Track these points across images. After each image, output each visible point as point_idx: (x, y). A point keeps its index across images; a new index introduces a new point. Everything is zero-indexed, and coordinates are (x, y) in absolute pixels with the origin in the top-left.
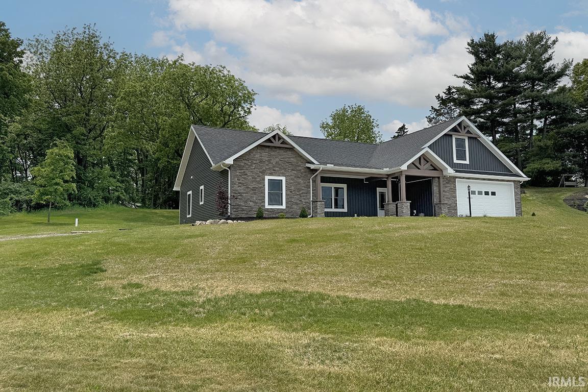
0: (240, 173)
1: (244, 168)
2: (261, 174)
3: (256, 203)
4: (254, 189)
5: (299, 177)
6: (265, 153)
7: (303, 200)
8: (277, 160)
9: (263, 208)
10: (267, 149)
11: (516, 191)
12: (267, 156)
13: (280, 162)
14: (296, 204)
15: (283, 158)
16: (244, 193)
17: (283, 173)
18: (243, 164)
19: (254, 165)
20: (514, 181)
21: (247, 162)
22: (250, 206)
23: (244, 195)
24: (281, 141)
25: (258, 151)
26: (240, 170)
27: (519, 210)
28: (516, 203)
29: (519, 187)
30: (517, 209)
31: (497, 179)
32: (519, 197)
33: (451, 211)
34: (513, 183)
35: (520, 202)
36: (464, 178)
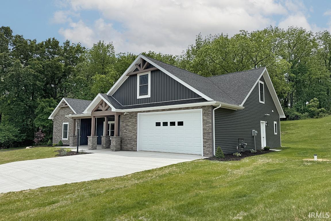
3: (59, 137)
4: (59, 130)
17: (68, 120)
20: (203, 107)
27: (208, 142)
28: (204, 134)
29: (210, 114)
30: (206, 140)
31: (179, 108)
32: (210, 126)
33: (131, 142)
34: (201, 110)
35: (211, 133)
36: (144, 112)
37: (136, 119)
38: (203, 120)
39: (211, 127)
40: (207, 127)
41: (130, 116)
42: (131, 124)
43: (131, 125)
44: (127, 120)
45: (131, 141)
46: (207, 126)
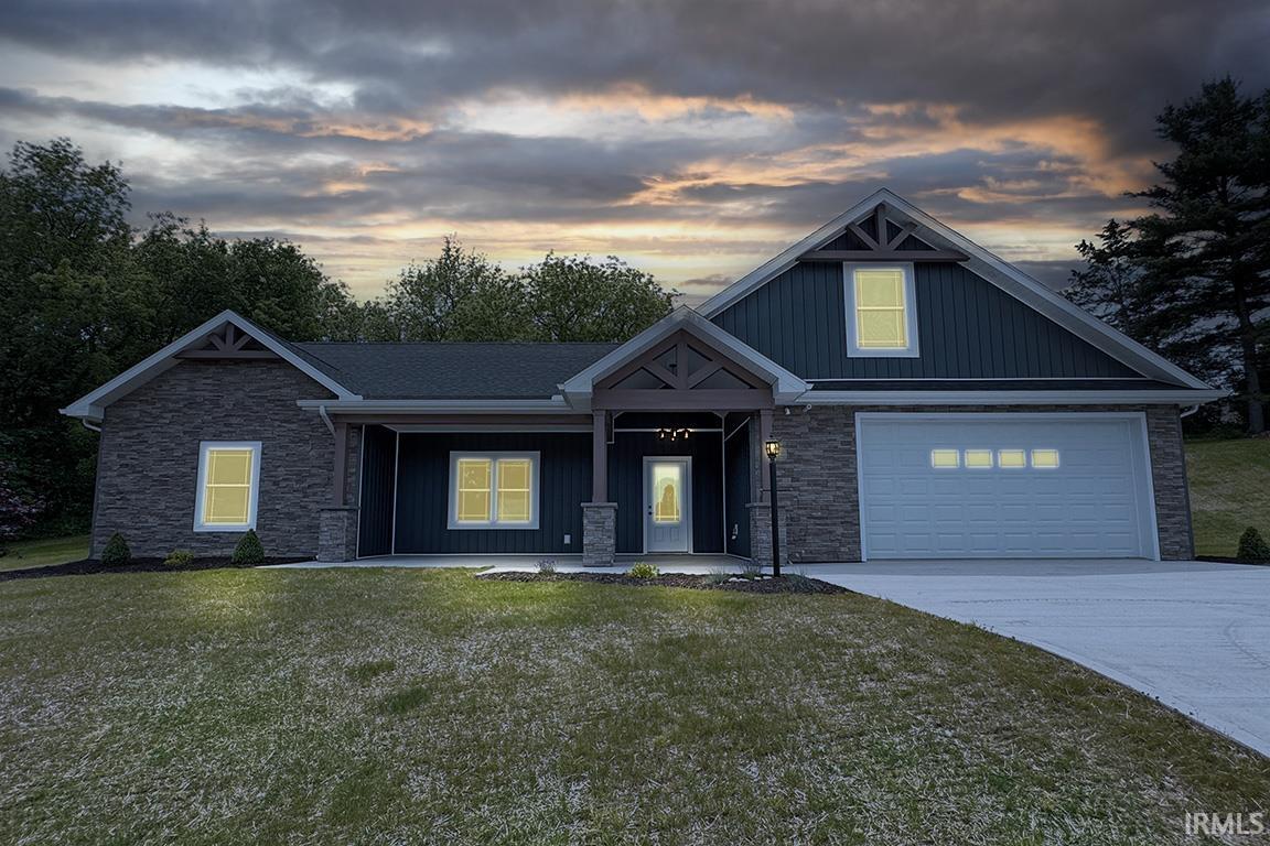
0: (126, 438)
1: (139, 425)
2: (187, 438)
3: (167, 518)
4: (163, 480)
5: (306, 442)
6: (204, 381)
7: (312, 506)
8: (240, 394)
9: (189, 532)
10: (213, 369)
11: (1159, 442)
12: (210, 388)
13: (249, 402)
14: (290, 517)
15: (259, 390)
16: (132, 492)
17: (255, 431)
18: (136, 415)
19: (170, 415)
20: (1147, 408)
21: (149, 408)
22: (149, 528)
23: (134, 496)
24: (242, 342)
25: (184, 376)
26: (126, 430)
27: (1173, 516)
28: (1159, 491)
29: (1174, 429)
30: (1166, 512)
31: (1057, 406)
32: (1178, 466)
33: (829, 528)
34: (1142, 415)
35: (1181, 487)
36: (892, 408)
37: (852, 435)
38: (1153, 448)
39: (1179, 470)
40: (1167, 469)
41: (815, 424)
42: (821, 453)
43: (819, 457)
44: (799, 437)
45: (828, 521)
46: (1166, 465)
